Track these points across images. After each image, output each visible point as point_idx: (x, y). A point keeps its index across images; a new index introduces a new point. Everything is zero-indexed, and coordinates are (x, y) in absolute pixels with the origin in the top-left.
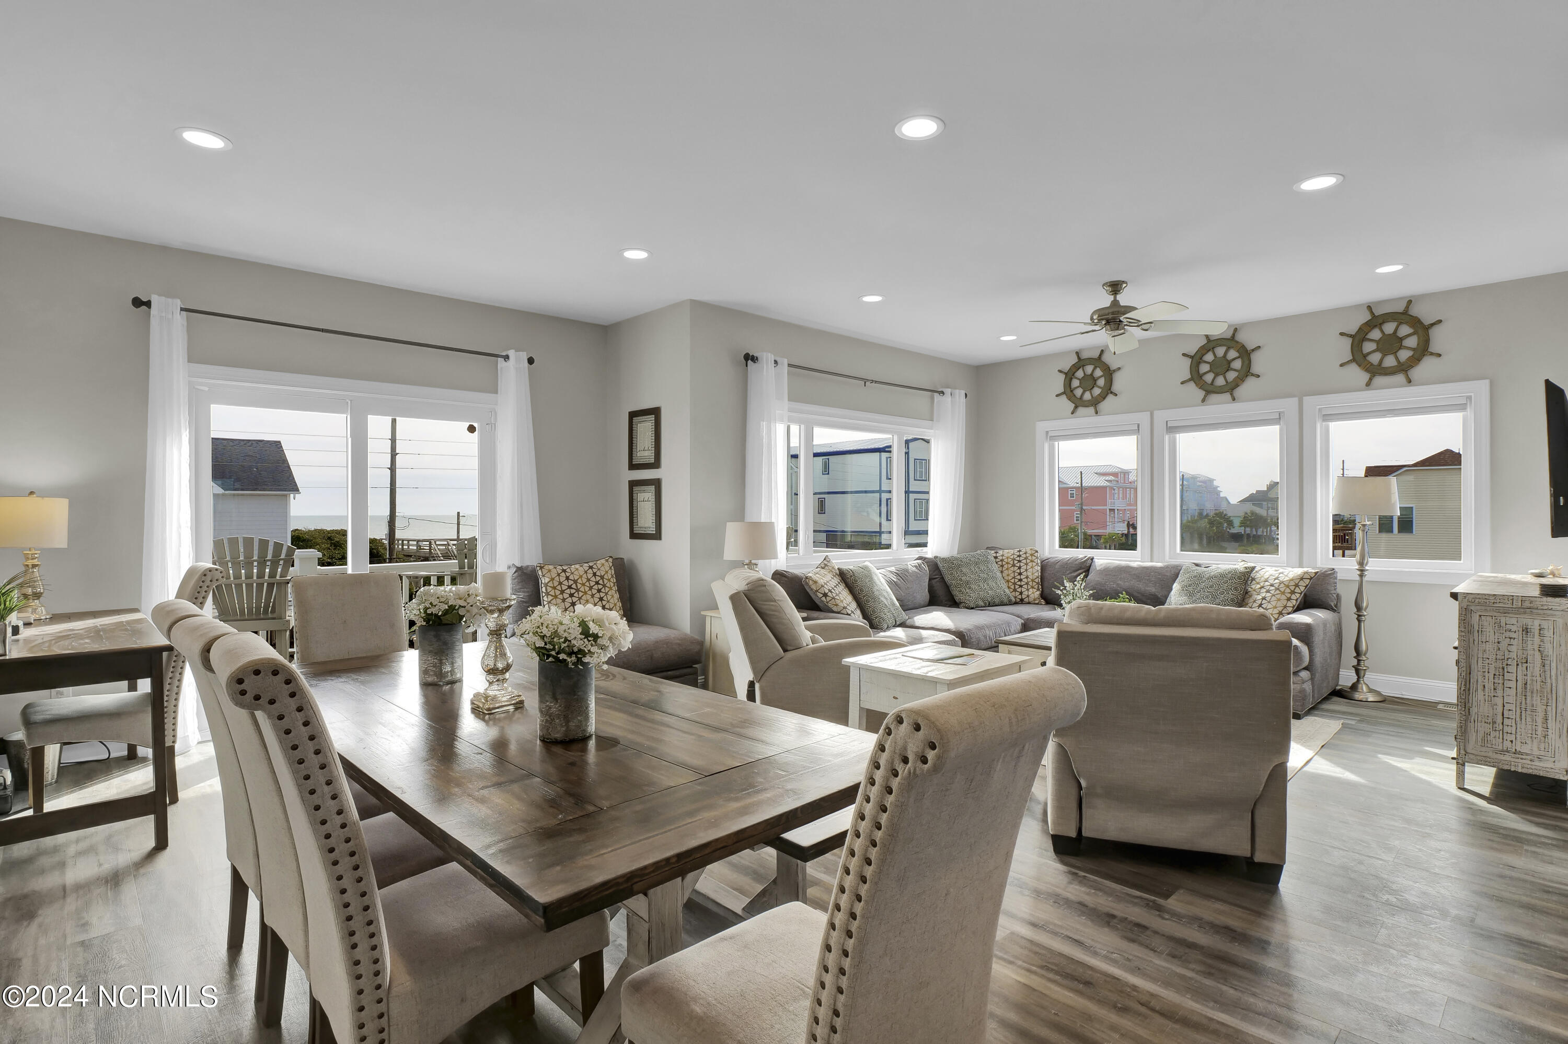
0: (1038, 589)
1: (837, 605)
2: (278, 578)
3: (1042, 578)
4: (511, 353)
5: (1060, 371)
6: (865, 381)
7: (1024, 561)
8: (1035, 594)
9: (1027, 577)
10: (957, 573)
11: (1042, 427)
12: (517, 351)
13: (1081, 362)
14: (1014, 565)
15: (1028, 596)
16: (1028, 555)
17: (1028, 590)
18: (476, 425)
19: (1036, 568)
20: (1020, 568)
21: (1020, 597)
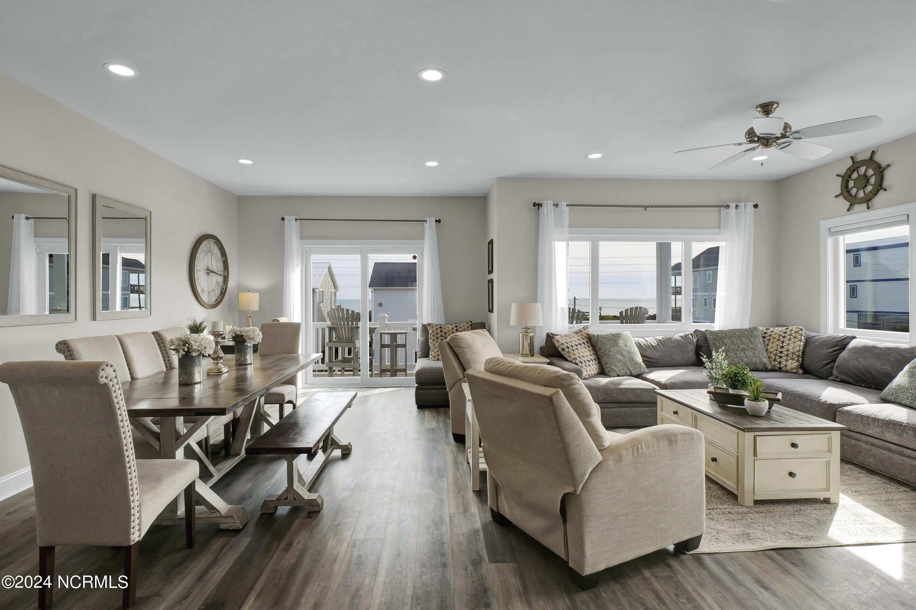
0: (798, 361)
1: (570, 357)
2: (354, 325)
3: (803, 353)
4: (428, 219)
5: (838, 175)
6: (645, 207)
7: (788, 337)
8: (792, 364)
9: (788, 350)
10: (719, 343)
11: (825, 224)
12: (430, 217)
13: (856, 165)
14: (779, 340)
15: (786, 366)
16: (793, 332)
17: (787, 361)
18: (416, 255)
19: (799, 343)
20: (783, 342)
21: (778, 366)
